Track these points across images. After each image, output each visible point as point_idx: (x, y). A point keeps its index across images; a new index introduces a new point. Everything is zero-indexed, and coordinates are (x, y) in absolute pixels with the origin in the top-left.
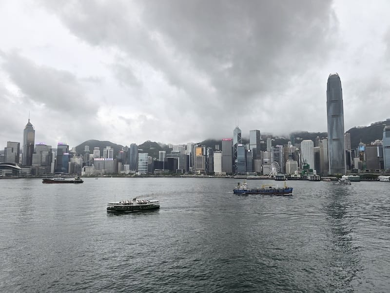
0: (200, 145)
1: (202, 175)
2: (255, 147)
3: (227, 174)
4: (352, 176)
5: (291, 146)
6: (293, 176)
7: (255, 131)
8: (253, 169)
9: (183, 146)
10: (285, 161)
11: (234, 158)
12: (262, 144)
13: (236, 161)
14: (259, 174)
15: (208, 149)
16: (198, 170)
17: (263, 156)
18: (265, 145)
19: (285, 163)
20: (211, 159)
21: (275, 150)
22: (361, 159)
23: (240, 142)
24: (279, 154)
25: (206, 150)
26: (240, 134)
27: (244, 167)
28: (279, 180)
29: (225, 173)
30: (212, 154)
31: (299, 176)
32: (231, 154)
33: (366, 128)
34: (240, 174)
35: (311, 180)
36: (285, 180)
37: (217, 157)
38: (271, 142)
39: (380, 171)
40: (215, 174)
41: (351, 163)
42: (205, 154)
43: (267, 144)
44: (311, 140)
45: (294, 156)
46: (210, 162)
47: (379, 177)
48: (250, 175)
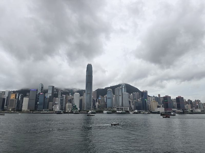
0: (14, 92)
1: (12, 111)
2: (51, 95)
3: (30, 111)
4: (93, 111)
5: (71, 96)
6: (67, 111)
7: (51, 86)
8: (48, 108)
9: (3, 92)
10: (66, 103)
11: (37, 101)
12: (55, 94)
13: (38, 103)
14: (50, 110)
15: (20, 95)
16: (10, 108)
17: (55, 101)
18: (58, 94)
19: (66, 104)
20: (21, 101)
21: (61, 97)
22: (99, 103)
23: (42, 92)
24: (63, 99)
25: (19, 95)
26: (42, 87)
27: (42, 106)
28: (59, 114)
29: (29, 110)
30: (22, 98)
31: (70, 111)
32: (35, 98)
33: (103, 89)
34: (39, 111)
35: (75, 113)
36: (62, 113)
37: (26, 100)
38: (60, 93)
39: (105, 109)
40: (22, 111)
41: (95, 105)
42: (17, 98)
43: (59, 94)
44: (78, 93)
45: (71, 101)
46: (21, 103)
47: (104, 111)
48: (45, 111)
